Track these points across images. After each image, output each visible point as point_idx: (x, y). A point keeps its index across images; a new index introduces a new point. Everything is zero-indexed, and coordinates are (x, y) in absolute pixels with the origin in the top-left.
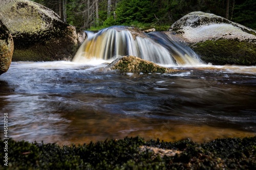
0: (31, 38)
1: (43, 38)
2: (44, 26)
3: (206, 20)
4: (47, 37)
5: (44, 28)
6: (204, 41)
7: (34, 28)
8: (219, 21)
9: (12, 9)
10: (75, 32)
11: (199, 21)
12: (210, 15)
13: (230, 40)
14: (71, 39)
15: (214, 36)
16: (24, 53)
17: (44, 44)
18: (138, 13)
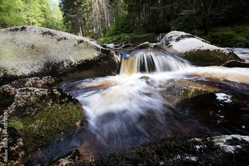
0: (90, 62)
1: (97, 61)
2: (96, 54)
3: (183, 37)
4: (99, 60)
5: (96, 55)
6: (188, 51)
7: (91, 55)
8: (189, 37)
9: (75, 46)
10: (115, 55)
11: (179, 38)
12: (184, 33)
13: (205, 51)
14: (114, 60)
15: (193, 48)
16: (88, 72)
17: (98, 65)
18: (124, 28)
